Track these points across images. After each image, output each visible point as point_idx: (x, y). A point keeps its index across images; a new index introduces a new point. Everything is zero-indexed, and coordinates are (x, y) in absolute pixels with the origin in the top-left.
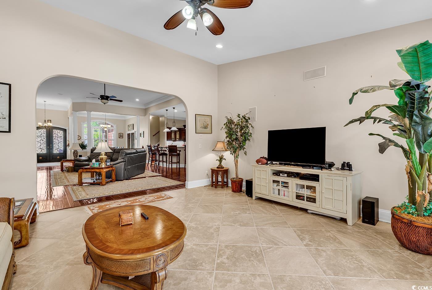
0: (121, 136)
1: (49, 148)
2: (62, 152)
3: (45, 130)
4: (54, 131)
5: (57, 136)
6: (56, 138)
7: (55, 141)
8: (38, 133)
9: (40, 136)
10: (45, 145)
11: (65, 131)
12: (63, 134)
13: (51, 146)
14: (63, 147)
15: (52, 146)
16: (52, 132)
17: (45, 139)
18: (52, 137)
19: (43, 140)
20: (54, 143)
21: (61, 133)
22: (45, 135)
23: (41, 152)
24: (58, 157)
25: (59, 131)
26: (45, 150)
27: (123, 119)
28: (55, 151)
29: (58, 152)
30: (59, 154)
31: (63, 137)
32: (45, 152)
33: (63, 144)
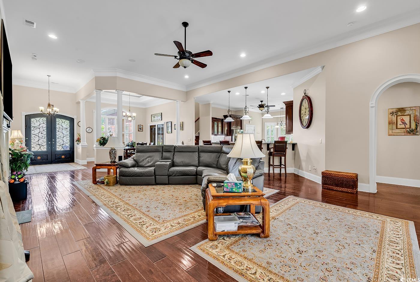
0: (140, 129)
1: (51, 144)
2: (68, 149)
3: (45, 119)
4: (57, 120)
5: (61, 127)
6: (61, 131)
7: (58, 134)
8: (35, 123)
9: (38, 127)
10: (45, 140)
11: (72, 120)
12: (69, 124)
13: (53, 141)
14: (69, 143)
15: (55, 141)
16: (55, 121)
17: (45, 131)
18: (55, 128)
19: (42, 133)
20: (57, 136)
21: (66, 124)
22: (45, 126)
23: (40, 150)
24: (63, 157)
25: (64, 120)
26: (45, 147)
27: (144, 107)
28: (59, 148)
29: (62, 150)
30: (64, 153)
31: (69, 128)
32: (45, 150)
33: (69, 138)
